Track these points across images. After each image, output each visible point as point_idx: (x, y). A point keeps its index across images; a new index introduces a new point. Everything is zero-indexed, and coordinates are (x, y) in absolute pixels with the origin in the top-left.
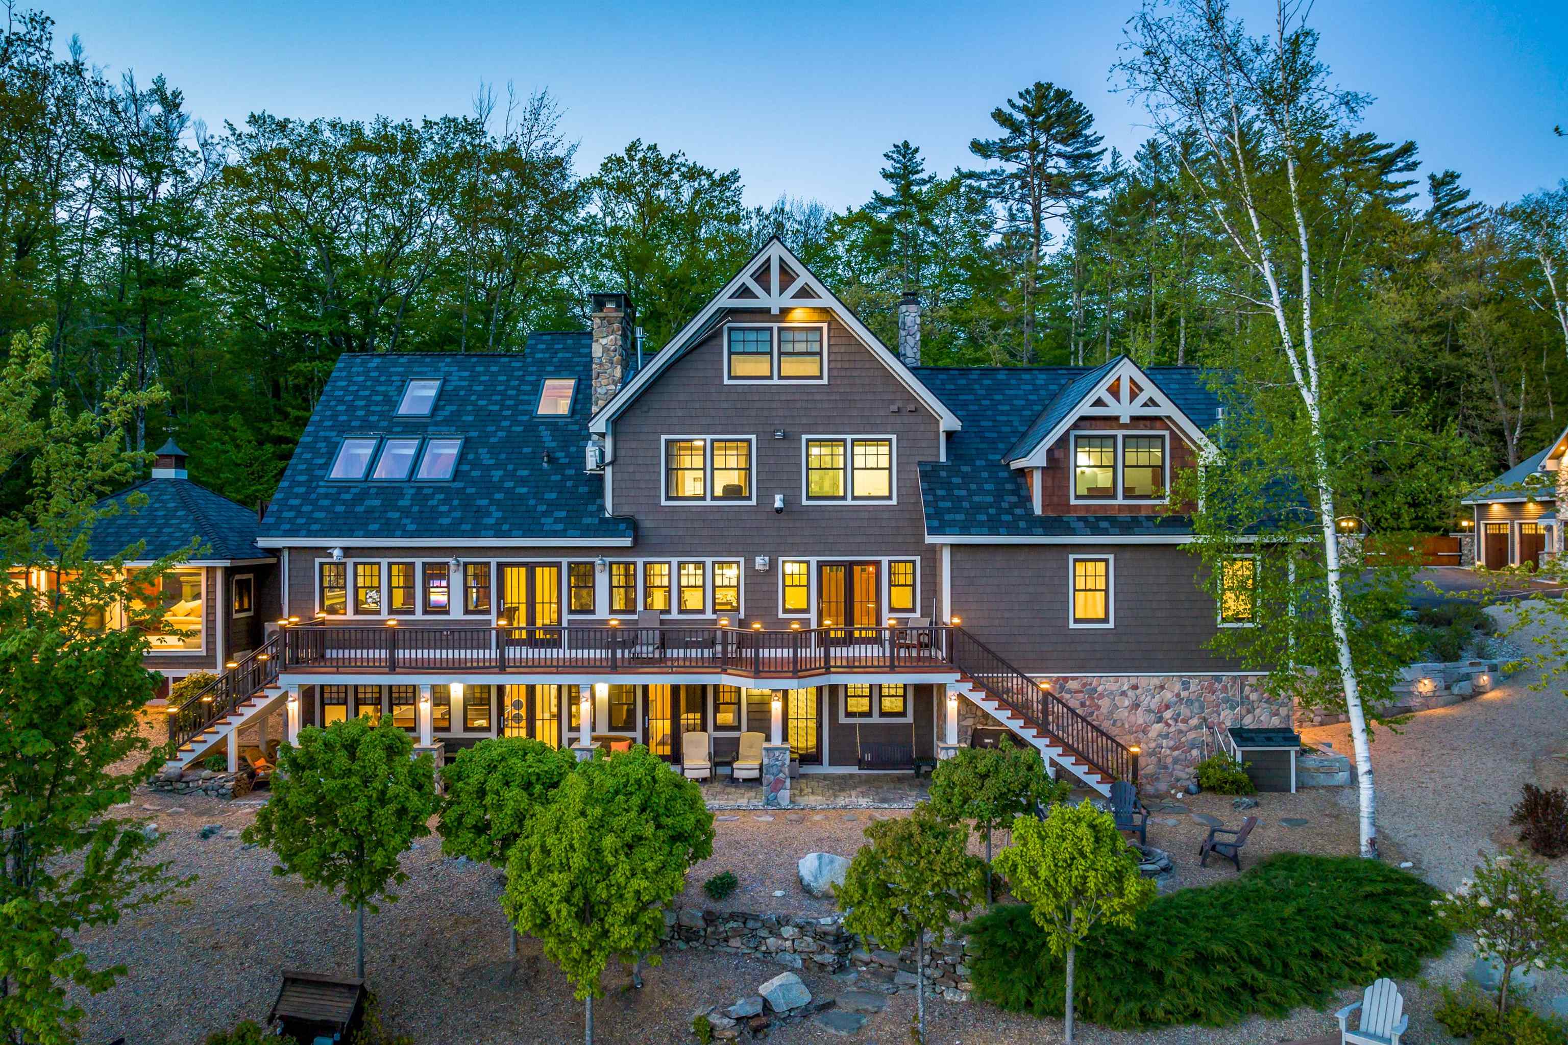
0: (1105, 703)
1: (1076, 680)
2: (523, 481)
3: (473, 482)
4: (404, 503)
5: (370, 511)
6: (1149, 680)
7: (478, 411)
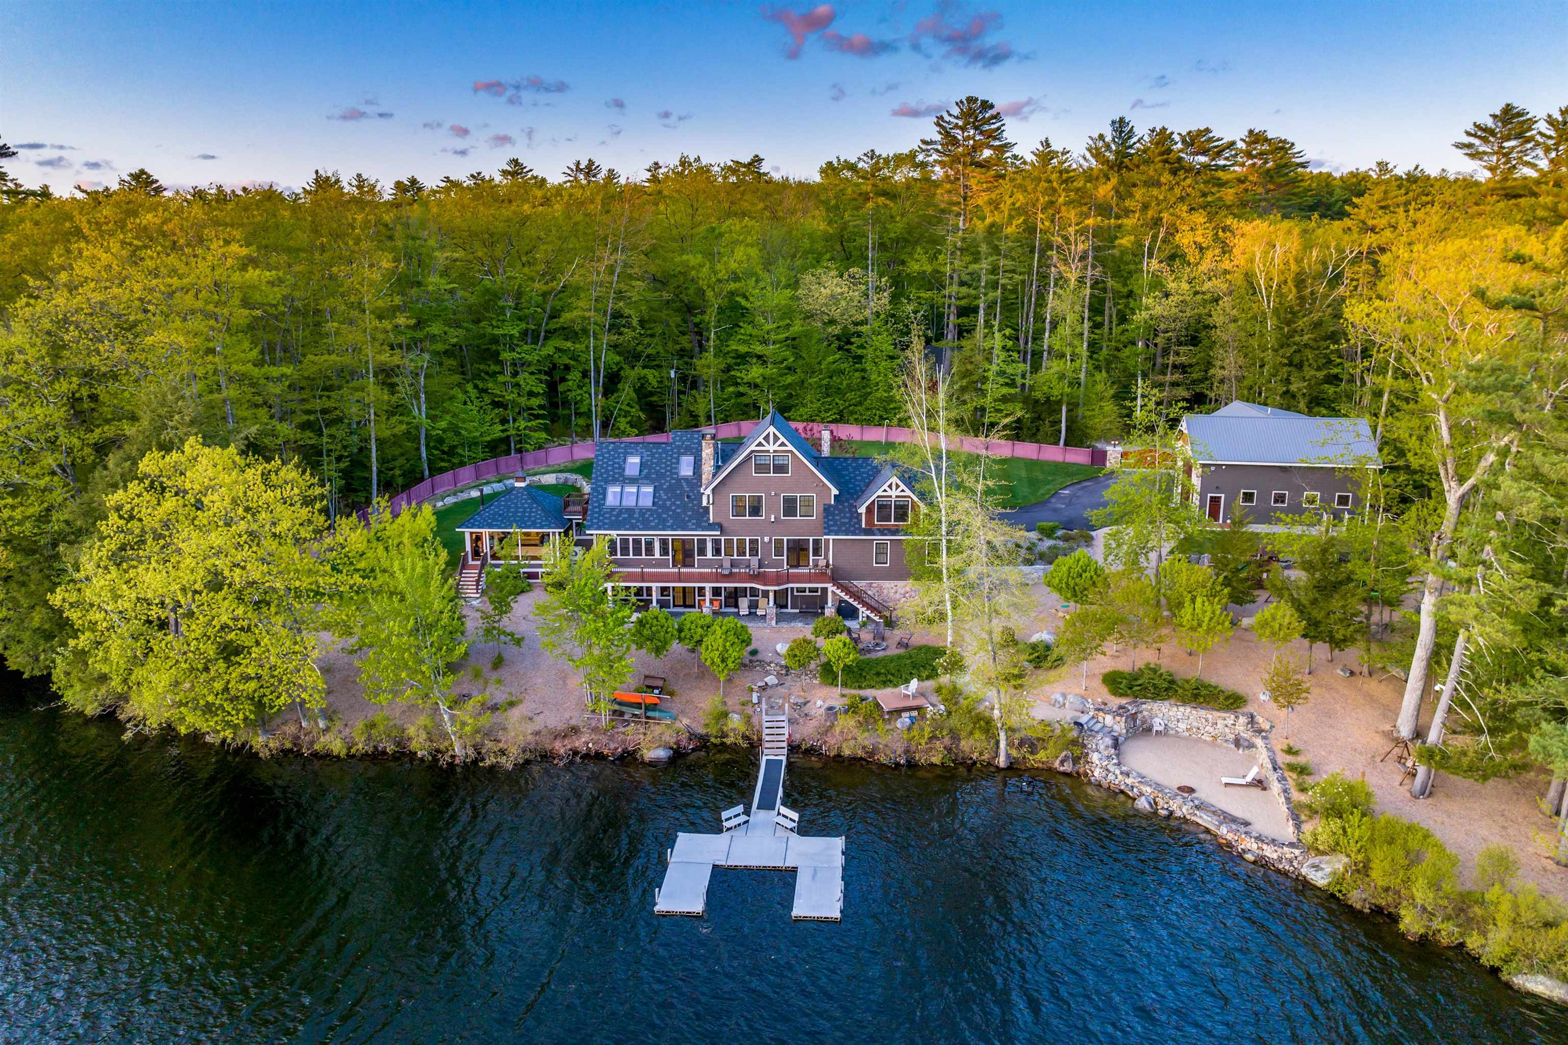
0: (885, 591)
1: (876, 583)
2: (678, 507)
3: (660, 507)
4: (636, 516)
5: (625, 519)
6: (901, 583)
7: (657, 472)
